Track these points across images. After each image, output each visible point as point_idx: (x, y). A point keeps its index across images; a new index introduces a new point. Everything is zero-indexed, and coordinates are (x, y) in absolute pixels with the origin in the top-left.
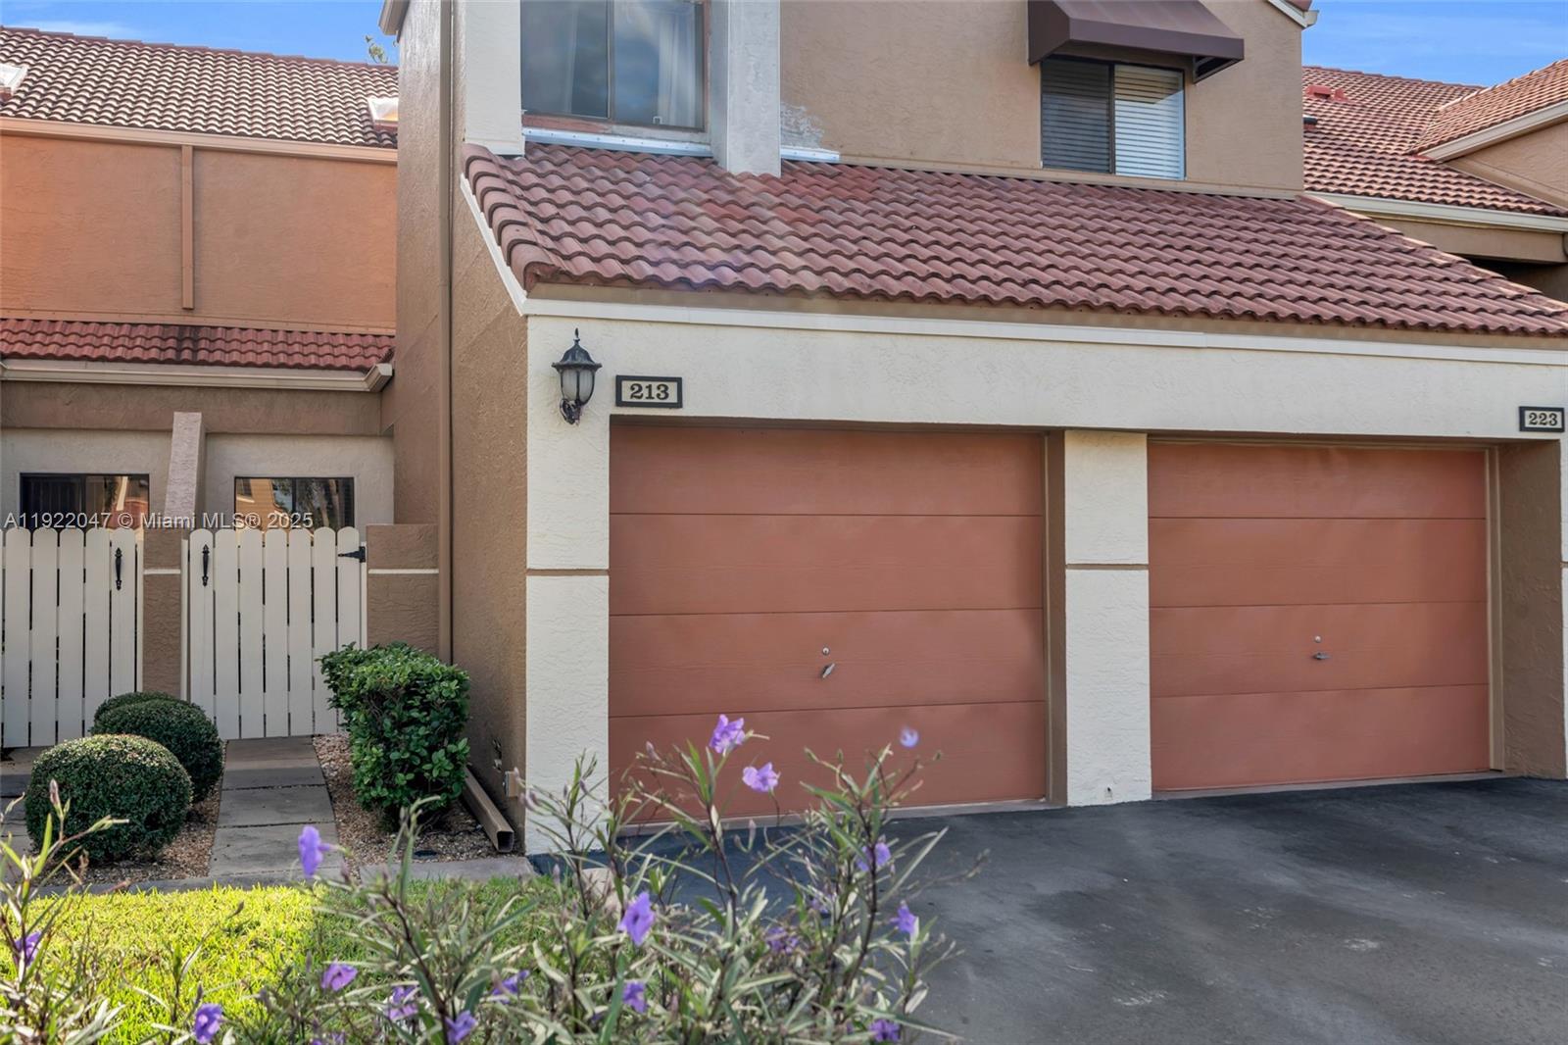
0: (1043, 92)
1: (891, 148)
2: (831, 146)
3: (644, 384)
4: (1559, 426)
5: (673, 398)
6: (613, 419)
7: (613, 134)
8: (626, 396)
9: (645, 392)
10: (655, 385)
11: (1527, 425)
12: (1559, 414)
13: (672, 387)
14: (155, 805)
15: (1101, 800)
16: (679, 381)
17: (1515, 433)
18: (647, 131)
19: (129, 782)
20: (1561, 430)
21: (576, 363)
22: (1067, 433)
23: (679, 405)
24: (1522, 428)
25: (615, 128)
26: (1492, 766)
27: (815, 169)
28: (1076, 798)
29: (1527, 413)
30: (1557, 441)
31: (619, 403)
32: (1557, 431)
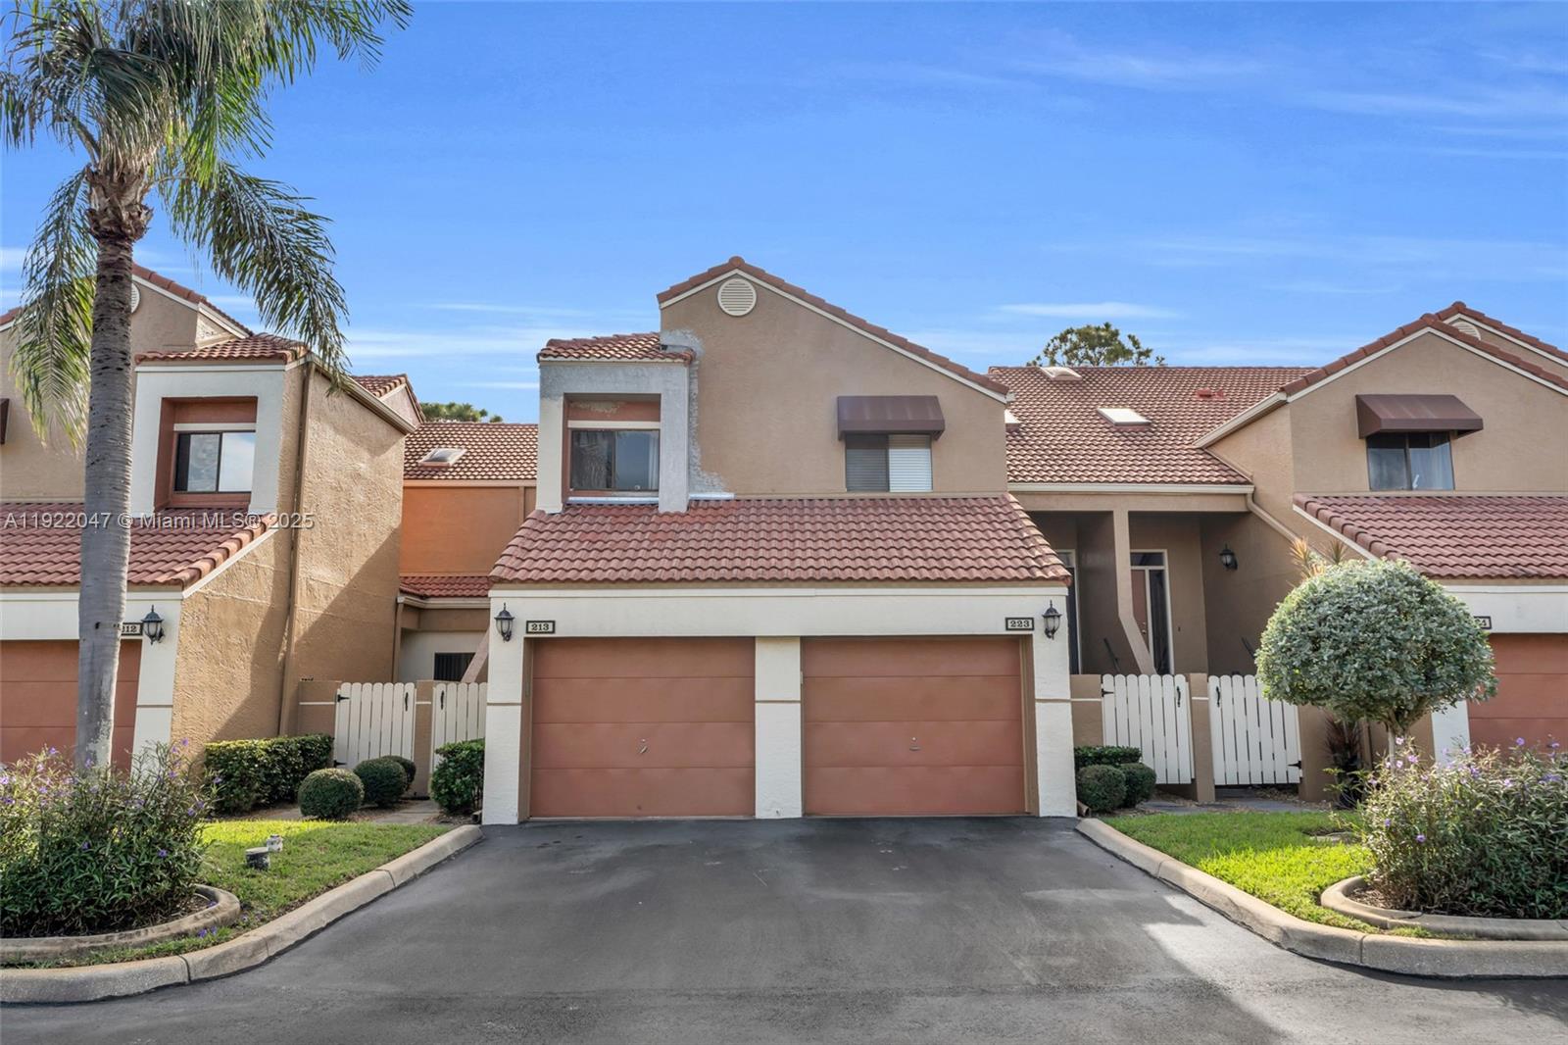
1: (762, 488)
2: (730, 491)
3: (538, 624)
4: (1030, 627)
5: (550, 629)
6: (526, 639)
7: (615, 496)
8: (530, 630)
9: (538, 627)
10: (542, 624)
11: (1009, 627)
12: (1030, 621)
13: (550, 625)
14: (340, 796)
15: (773, 816)
16: (553, 622)
17: (1003, 631)
18: (630, 493)
19: (331, 786)
20: (1033, 629)
21: (505, 617)
22: (757, 639)
23: (553, 632)
24: (1007, 629)
25: (615, 493)
27: (716, 506)
28: (760, 814)
29: (1009, 621)
30: (1031, 635)
31: (528, 632)
32: (1029, 630)
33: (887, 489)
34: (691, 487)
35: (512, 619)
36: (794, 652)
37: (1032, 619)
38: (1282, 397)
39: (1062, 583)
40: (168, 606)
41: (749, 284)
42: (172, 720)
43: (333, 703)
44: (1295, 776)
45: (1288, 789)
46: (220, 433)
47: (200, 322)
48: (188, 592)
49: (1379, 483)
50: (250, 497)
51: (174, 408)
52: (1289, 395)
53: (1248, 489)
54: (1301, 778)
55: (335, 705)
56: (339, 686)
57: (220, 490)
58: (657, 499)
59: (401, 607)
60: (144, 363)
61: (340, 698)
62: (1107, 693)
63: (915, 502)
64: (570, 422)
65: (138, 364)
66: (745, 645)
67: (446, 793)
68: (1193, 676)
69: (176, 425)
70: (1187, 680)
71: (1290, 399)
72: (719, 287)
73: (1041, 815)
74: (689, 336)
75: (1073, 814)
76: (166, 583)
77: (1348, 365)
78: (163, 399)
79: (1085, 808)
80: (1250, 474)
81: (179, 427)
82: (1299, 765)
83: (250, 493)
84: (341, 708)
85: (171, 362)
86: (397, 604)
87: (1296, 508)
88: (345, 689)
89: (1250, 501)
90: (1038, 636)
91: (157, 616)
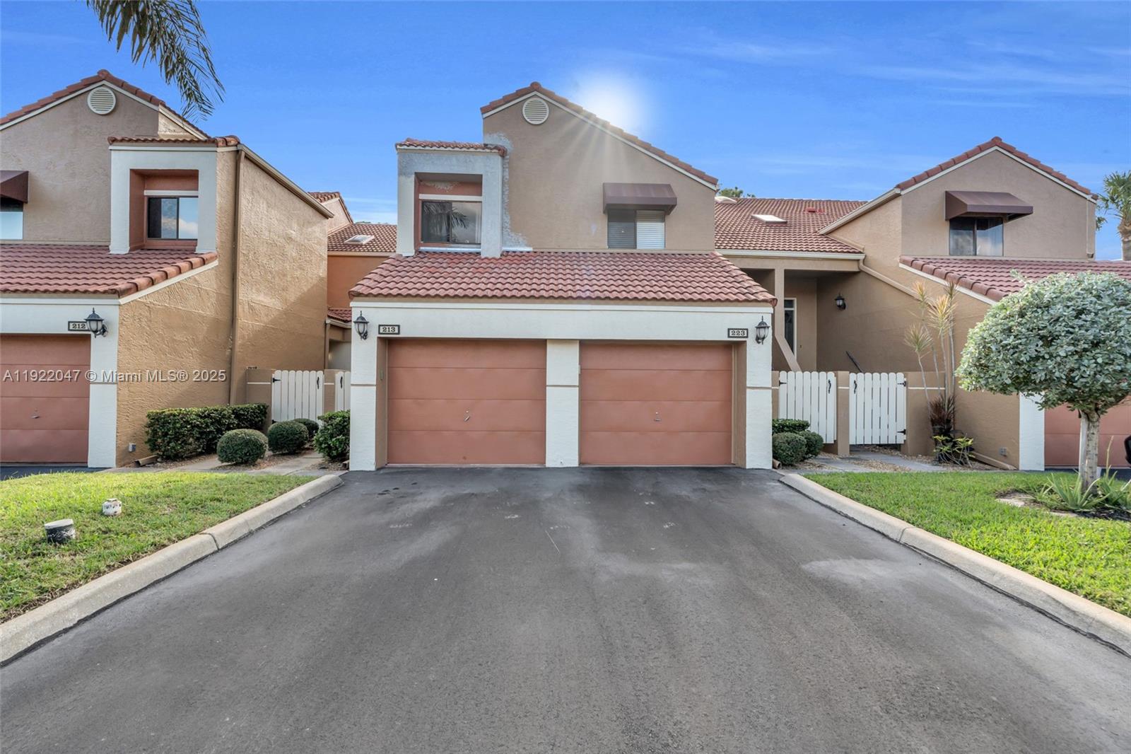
0: (609, 221)
2: (529, 246)
3: (387, 327)
4: (746, 335)
5: (396, 331)
6: (379, 338)
8: (381, 331)
9: (387, 330)
10: (391, 327)
11: (730, 335)
12: (746, 331)
13: (396, 328)
15: (558, 465)
16: (399, 326)
17: (726, 338)
20: (747, 337)
22: (548, 341)
23: (399, 333)
24: (729, 337)
25: (452, 245)
26: (732, 462)
28: (549, 464)
29: (731, 331)
30: (746, 341)
31: (379, 333)
32: (744, 337)
33: (635, 247)
34: (504, 243)
35: (367, 323)
36: (575, 349)
37: (747, 330)
38: (898, 191)
39: (769, 304)
40: (109, 310)
41: (543, 102)
42: (118, 393)
43: (269, 383)
44: (901, 439)
45: (896, 447)
46: (177, 198)
47: (162, 121)
48: (123, 300)
49: (957, 250)
50: (197, 243)
51: (142, 177)
52: (902, 189)
53: (861, 257)
54: (905, 441)
55: (271, 385)
56: (273, 372)
57: (180, 238)
58: (480, 250)
59: (328, 326)
60: (115, 143)
61: (274, 380)
62: (782, 383)
63: (654, 256)
64: (420, 195)
65: (111, 144)
66: (540, 345)
67: (326, 447)
68: (840, 373)
69: (144, 191)
70: (836, 376)
71: (903, 193)
72: (523, 104)
73: (747, 467)
74: (503, 138)
75: (770, 467)
76: (105, 292)
77: (942, 170)
78: (131, 170)
79: (777, 463)
80: (863, 247)
81: (147, 193)
82: (904, 432)
83: (196, 240)
84: (275, 386)
85: (134, 144)
86: (326, 324)
87: (901, 265)
88: (277, 374)
89: (861, 264)
90: (751, 342)
91: (98, 316)
